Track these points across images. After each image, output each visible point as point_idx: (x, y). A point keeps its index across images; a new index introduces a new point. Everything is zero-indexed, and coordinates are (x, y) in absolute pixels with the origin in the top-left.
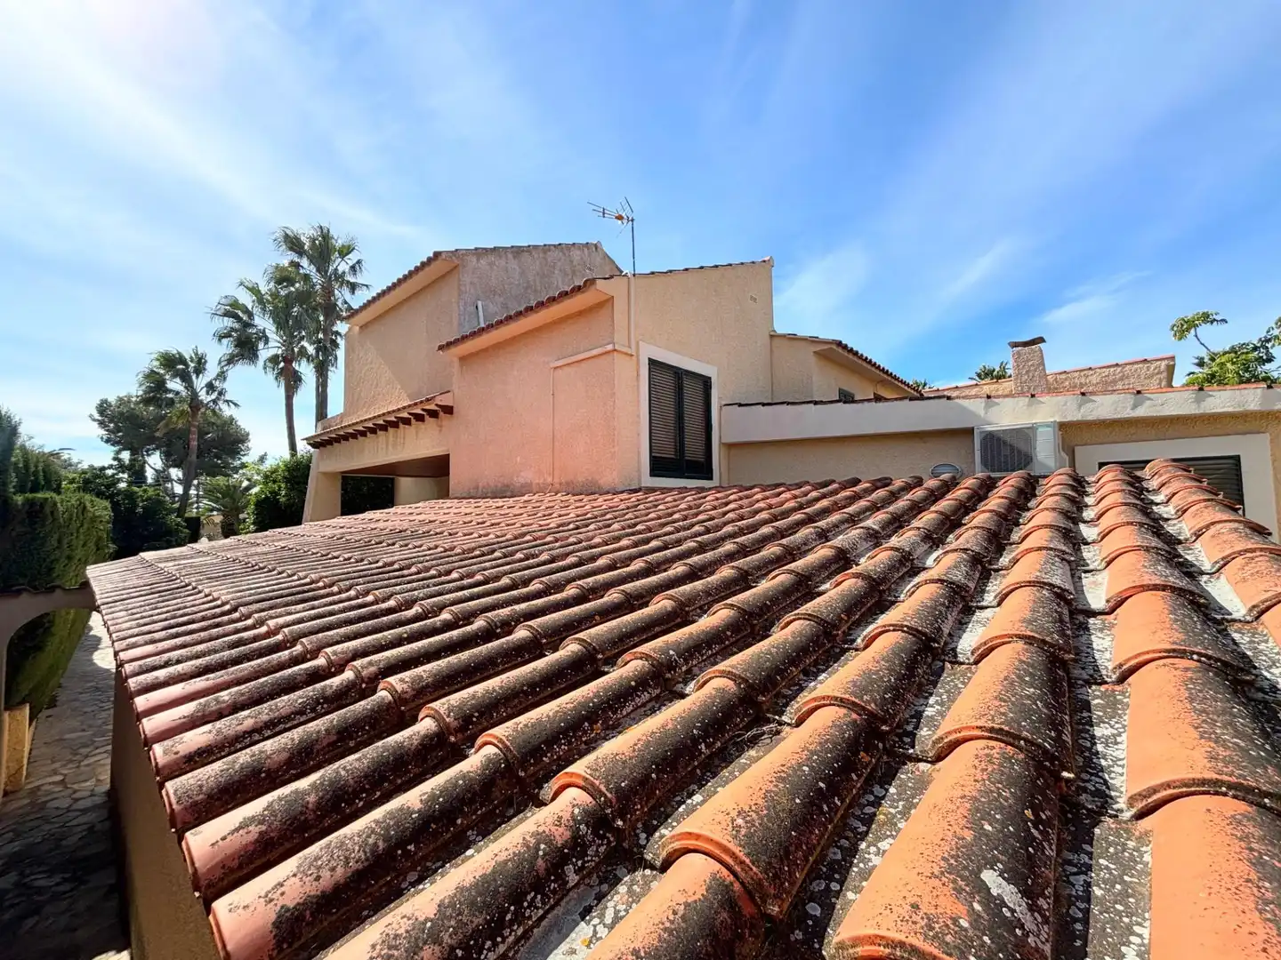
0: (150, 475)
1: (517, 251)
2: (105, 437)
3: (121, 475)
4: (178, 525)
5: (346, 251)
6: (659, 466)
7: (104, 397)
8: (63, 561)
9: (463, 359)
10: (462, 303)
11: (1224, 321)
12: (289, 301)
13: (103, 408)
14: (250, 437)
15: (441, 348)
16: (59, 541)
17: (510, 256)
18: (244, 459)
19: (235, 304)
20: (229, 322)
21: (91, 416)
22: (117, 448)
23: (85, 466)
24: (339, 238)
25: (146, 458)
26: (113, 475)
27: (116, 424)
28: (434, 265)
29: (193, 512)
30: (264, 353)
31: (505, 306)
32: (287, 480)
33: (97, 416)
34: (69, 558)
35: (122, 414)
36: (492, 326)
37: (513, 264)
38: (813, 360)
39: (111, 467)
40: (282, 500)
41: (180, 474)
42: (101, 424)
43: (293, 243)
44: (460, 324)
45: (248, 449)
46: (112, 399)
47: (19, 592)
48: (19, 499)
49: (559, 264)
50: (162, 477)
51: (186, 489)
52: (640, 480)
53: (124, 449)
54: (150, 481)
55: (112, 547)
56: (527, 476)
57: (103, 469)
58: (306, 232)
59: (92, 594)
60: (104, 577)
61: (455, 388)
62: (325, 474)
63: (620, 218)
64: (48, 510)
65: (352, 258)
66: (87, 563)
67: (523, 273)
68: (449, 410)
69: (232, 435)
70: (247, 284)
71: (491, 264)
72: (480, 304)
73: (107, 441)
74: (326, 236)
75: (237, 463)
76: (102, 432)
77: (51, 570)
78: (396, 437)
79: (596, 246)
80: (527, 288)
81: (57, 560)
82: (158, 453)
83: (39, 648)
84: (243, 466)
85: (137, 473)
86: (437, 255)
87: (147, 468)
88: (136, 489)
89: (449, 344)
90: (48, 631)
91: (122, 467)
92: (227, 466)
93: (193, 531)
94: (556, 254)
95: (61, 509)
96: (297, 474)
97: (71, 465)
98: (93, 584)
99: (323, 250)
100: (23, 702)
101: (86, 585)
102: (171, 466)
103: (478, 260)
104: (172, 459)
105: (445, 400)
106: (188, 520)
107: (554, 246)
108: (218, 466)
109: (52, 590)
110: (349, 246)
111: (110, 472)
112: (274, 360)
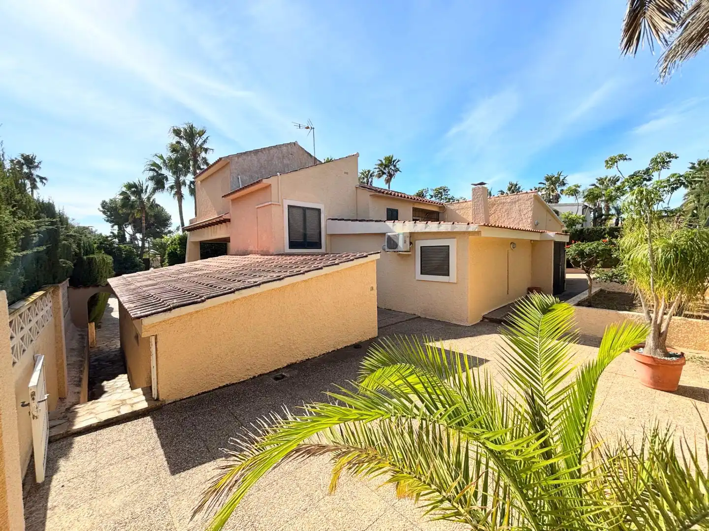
0: (128, 237)
1: (256, 152)
2: (106, 219)
3: (114, 240)
4: (140, 262)
5: (201, 133)
6: (292, 245)
7: (104, 199)
8: (100, 278)
9: (233, 200)
10: (231, 177)
11: (630, 159)
12: (177, 161)
13: (104, 204)
14: (172, 218)
15: (223, 197)
16: (98, 271)
17: (253, 154)
18: (169, 229)
19: (155, 164)
20: (151, 174)
21: (99, 209)
22: (112, 224)
23: (98, 232)
24: (198, 128)
25: (125, 229)
26: (111, 240)
27: (111, 213)
28: (220, 163)
29: (146, 256)
30: (167, 185)
31: (251, 177)
32: (179, 244)
33: (101, 209)
34: (101, 276)
35: (112, 207)
36: (246, 187)
37: (254, 158)
38: (369, 197)
39: (110, 236)
40: (178, 252)
41: (141, 236)
42: (104, 213)
43: (177, 132)
44: (232, 186)
45: (171, 224)
46: (107, 201)
47: (89, 287)
48: (85, 257)
49: (276, 155)
50: (133, 238)
51: (143, 244)
52: (284, 249)
53: (115, 225)
54: (128, 240)
55: (114, 273)
56: (251, 248)
57: (107, 237)
58: (182, 127)
59: (110, 286)
60: (113, 282)
61: (231, 212)
62: (193, 242)
63: (308, 128)
64: (94, 261)
65: (204, 137)
66: (107, 278)
67: (258, 161)
68: (229, 220)
69: (163, 217)
70: (158, 155)
71: (244, 160)
72: (239, 177)
73: (107, 221)
74: (191, 128)
75: (166, 231)
76: (104, 216)
77: (96, 280)
78: (214, 229)
79: (294, 143)
80: (261, 167)
81: (98, 277)
82: (130, 226)
83: (96, 304)
84: (170, 232)
85: (121, 237)
86: (221, 159)
87: (126, 233)
88: (121, 246)
89: (229, 195)
90: (98, 300)
91: (115, 236)
92: (162, 232)
93: (147, 266)
94: (275, 150)
95: (98, 260)
96: (183, 241)
97: (92, 232)
98: (110, 284)
99: (191, 135)
100: (92, 321)
101: (108, 285)
102: (136, 233)
103: (238, 158)
104: (137, 229)
105: (227, 217)
106: (144, 260)
107: (274, 147)
108: (158, 232)
109: (98, 286)
110: (203, 131)
111: (110, 239)
112: (172, 187)
